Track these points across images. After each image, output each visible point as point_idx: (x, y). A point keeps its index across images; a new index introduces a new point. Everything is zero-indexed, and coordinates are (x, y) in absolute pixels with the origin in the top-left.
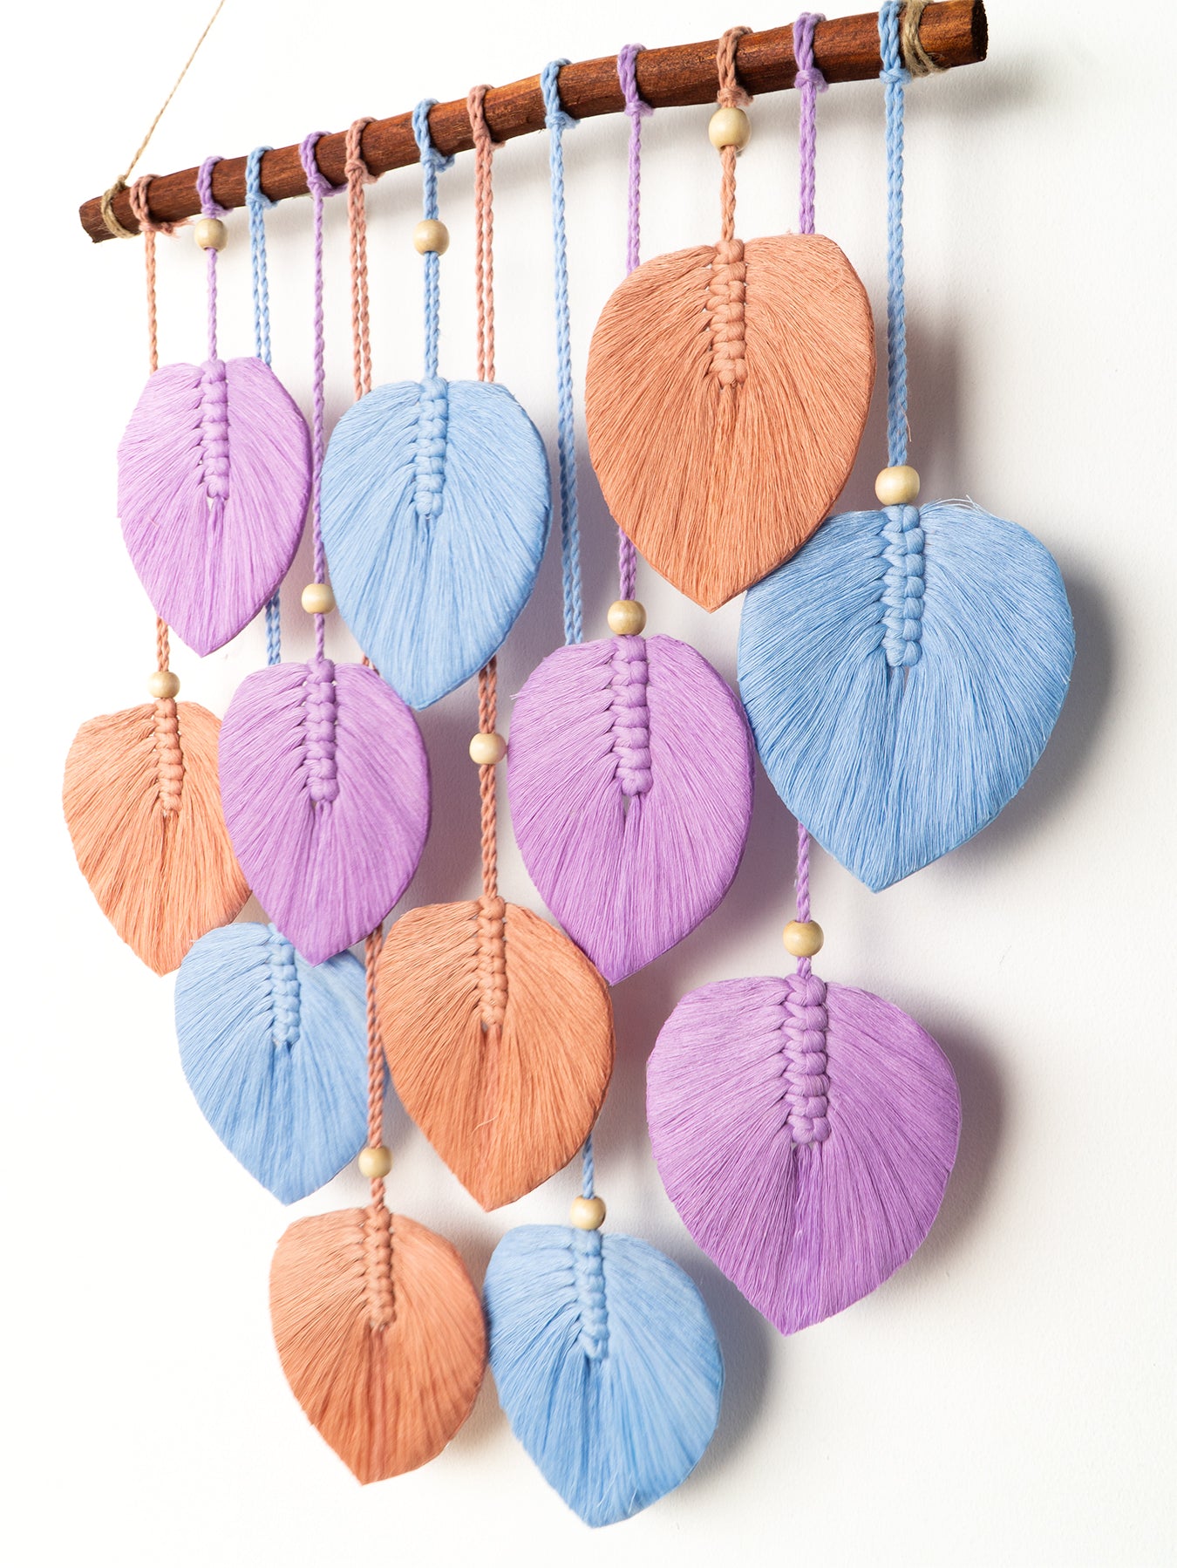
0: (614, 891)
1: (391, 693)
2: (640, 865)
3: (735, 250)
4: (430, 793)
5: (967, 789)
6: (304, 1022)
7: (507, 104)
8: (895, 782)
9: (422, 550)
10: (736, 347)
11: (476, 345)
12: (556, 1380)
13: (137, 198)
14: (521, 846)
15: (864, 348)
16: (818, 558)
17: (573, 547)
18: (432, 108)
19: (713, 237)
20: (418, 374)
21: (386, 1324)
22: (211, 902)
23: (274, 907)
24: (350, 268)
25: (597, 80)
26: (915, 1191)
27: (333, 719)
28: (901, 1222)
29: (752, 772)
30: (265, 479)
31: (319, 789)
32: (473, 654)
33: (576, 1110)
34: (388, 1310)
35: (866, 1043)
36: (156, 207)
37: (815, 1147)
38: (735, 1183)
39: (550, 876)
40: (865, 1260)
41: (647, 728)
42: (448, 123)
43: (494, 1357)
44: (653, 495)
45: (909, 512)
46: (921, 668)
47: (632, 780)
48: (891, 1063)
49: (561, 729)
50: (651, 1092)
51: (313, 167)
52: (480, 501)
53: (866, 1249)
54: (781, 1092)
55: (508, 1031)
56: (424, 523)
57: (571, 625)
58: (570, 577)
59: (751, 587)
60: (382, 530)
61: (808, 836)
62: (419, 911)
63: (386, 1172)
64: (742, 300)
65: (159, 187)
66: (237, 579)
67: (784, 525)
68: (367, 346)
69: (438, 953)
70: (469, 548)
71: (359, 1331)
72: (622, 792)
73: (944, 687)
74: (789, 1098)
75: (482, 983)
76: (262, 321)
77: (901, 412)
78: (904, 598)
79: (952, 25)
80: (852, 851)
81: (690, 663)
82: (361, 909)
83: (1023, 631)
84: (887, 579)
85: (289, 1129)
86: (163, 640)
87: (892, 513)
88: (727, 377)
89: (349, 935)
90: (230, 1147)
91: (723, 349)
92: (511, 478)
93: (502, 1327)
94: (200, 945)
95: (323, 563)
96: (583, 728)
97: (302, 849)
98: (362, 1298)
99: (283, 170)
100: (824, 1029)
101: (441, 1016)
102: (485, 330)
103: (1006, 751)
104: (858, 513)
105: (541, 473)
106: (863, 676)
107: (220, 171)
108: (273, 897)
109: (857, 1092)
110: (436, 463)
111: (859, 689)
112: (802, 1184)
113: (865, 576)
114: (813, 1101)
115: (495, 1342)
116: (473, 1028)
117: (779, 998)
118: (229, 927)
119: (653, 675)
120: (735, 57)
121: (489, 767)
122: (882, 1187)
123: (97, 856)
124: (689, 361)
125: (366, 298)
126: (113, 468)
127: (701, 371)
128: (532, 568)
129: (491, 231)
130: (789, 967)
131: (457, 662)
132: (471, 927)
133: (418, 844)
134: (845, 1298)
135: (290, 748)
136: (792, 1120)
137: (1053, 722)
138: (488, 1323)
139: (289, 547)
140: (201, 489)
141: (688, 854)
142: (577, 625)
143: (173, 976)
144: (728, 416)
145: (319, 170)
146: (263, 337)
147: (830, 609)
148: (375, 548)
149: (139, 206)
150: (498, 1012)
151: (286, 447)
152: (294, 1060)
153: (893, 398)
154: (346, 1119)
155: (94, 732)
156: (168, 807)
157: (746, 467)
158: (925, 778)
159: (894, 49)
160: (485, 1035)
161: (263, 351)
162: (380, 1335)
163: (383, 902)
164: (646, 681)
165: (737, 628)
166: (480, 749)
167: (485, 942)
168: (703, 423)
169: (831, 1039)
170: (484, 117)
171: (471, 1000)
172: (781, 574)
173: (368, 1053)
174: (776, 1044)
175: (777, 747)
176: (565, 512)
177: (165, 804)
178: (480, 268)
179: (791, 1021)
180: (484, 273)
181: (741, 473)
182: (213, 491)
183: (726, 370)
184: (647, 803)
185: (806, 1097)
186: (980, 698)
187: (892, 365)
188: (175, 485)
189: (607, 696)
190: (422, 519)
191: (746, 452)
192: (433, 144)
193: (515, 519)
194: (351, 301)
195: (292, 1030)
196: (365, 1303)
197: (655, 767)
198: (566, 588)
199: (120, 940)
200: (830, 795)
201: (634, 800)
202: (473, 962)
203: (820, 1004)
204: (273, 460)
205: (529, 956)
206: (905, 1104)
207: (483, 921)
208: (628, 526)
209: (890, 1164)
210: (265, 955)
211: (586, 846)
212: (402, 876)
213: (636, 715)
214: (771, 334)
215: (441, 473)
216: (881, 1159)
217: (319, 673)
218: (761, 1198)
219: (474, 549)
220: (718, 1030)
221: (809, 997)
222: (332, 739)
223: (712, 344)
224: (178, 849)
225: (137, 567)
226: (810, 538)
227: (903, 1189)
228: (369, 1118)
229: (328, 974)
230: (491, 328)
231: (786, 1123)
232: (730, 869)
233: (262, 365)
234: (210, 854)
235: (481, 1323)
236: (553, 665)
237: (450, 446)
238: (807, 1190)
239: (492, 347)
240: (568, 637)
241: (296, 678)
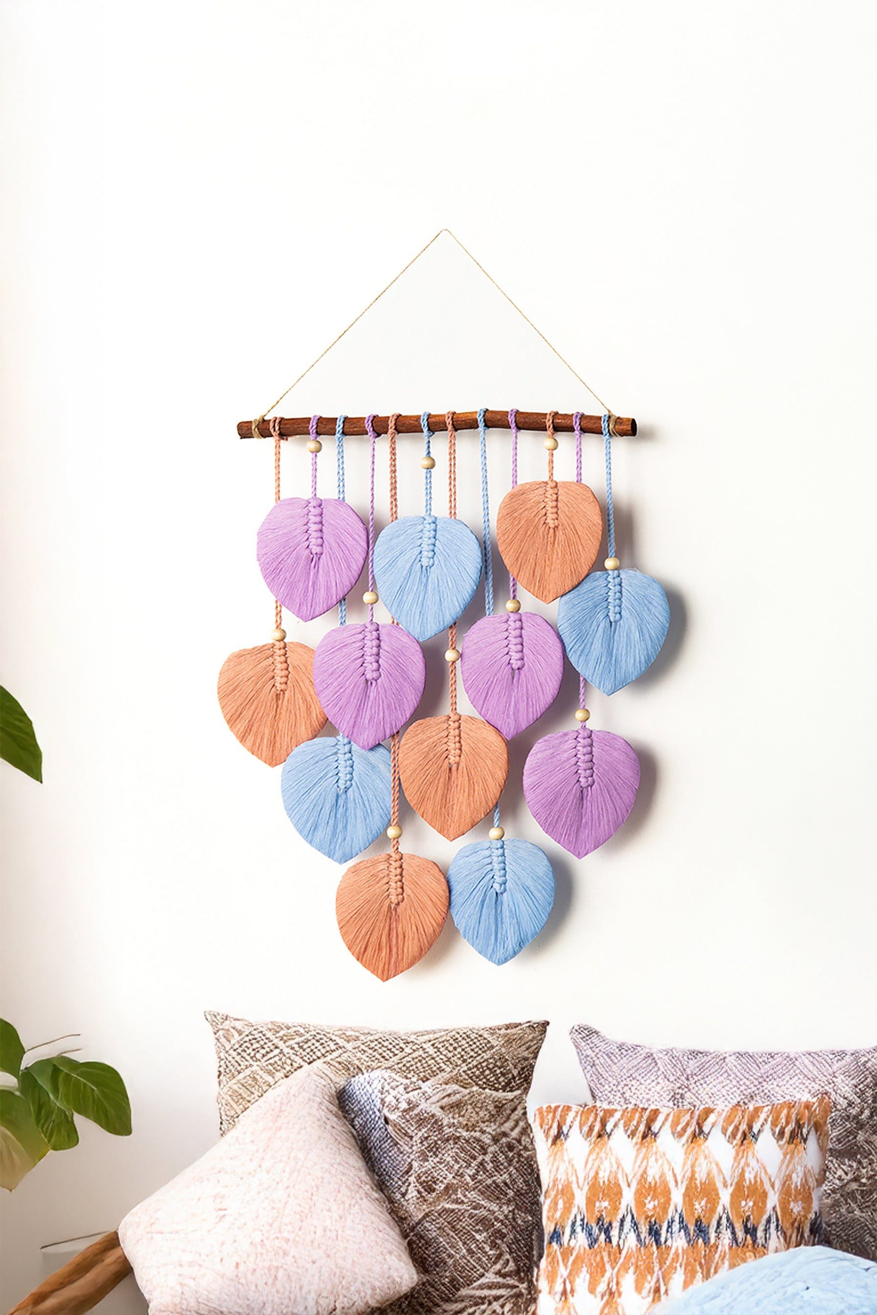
0: (509, 705)
1: (409, 634)
2: (520, 694)
3: (554, 484)
4: (426, 674)
5: (638, 661)
6: (355, 778)
7: (462, 421)
8: (614, 659)
9: (424, 580)
10: (555, 516)
11: (449, 505)
12: (483, 905)
13: (274, 427)
14: (467, 693)
15: (600, 522)
16: (585, 587)
17: (490, 579)
18: (429, 416)
19: (546, 478)
20: (423, 513)
21: (398, 904)
22: (303, 730)
23: (345, 727)
24: (389, 470)
25: (499, 420)
26: (625, 797)
27: (379, 646)
28: (620, 809)
29: (564, 658)
30: (344, 548)
31: (369, 676)
32: (449, 619)
33: (494, 790)
34: (401, 897)
35: (606, 748)
36: (283, 431)
37: (589, 788)
38: (559, 805)
39: (481, 702)
40: (609, 826)
41: (522, 645)
42: (436, 423)
43: (452, 905)
44: (524, 563)
45: (616, 572)
46: (621, 622)
47: (516, 664)
48: (615, 754)
49: (486, 647)
50: (524, 778)
51: (371, 429)
52: (452, 563)
53: (609, 821)
54: (575, 771)
55: (462, 765)
56: (426, 570)
57: (489, 608)
58: (489, 591)
59: (562, 596)
60: (406, 572)
61: (584, 679)
62: (421, 721)
63: (400, 836)
64: (557, 500)
65: (286, 424)
66: (328, 588)
67: (574, 576)
68: (396, 500)
69: (430, 738)
70: (447, 579)
71: (385, 908)
72: (512, 669)
73: (629, 628)
74: (579, 772)
75: (449, 748)
76: (341, 484)
77: (613, 541)
78: (615, 600)
79: (625, 427)
80: (600, 683)
81: (540, 621)
82: (392, 725)
83: (653, 610)
84: (609, 594)
85: (345, 827)
86: (278, 613)
87: (610, 572)
88: (552, 526)
89: (385, 735)
90: (311, 842)
91: (550, 516)
92: (466, 555)
93: (457, 889)
94: (296, 750)
95: (374, 583)
96: (496, 646)
97: (361, 701)
98: (388, 893)
99: (355, 427)
100: (591, 745)
101: (430, 763)
102: (453, 499)
103: (649, 647)
104: (599, 573)
105: (479, 554)
106: (602, 625)
107: (322, 423)
108: (344, 724)
109: (604, 766)
110: (431, 547)
111: (601, 629)
112: (585, 803)
113: (601, 593)
114: (588, 771)
115: (453, 898)
116: (446, 766)
117: (575, 737)
118: (315, 740)
119: (524, 626)
120: (553, 422)
121: (454, 662)
122: (613, 798)
123: (238, 713)
124: (537, 519)
125: (396, 482)
126: (255, 540)
127: (542, 523)
128: (475, 588)
129: (455, 464)
130: (577, 726)
131: (442, 623)
132: (445, 726)
133: (420, 695)
134: (601, 841)
135: (356, 659)
136: (580, 779)
137: (664, 638)
138: (450, 891)
139: (356, 576)
140: (307, 551)
141: (539, 689)
142: (491, 608)
143: (280, 768)
144: (552, 538)
145: (374, 430)
146: (341, 491)
147: (590, 603)
148: (402, 580)
149: (275, 430)
150: (457, 758)
151: (356, 537)
152: (348, 796)
153: (610, 536)
154: (377, 817)
155: (240, 657)
156: (279, 689)
157: (560, 556)
158: (624, 658)
159: (607, 430)
160: (450, 769)
161: (341, 497)
162: (396, 910)
163: (403, 720)
164: (522, 628)
165: (557, 609)
166: (450, 655)
167: (452, 731)
168: (543, 540)
169: (594, 749)
170: (453, 424)
171: (444, 756)
172: (572, 592)
173: (392, 786)
174: (574, 753)
175: (573, 650)
176: (486, 567)
177: (278, 688)
178: (450, 477)
179: (579, 744)
180: (452, 479)
181: (557, 558)
182: (314, 552)
183: (551, 524)
184: (522, 672)
185: (585, 770)
186: (641, 632)
187: (609, 526)
188: (292, 549)
189: (506, 634)
190: (424, 568)
191: (559, 551)
192: (429, 429)
193: (468, 570)
194: (390, 482)
195: (348, 783)
196: (388, 895)
197: (525, 659)
198: (487, 595)
199: (250, 754)
200: (592, 664)
201: (517, 671)
202: (446, 740)
203: (590, 737)
204: (349, 542)
205: (472, 734)
206: (620, 768)
207: (451, 723)
208: (515, 574)
209: (616, 790)
210: (336, 750)
211: (497, 690)
212: (412, 709)
213: (518, 640)
214: (567, 513)
215: (433, 551)
216: (613, 788)
217: (370, 627)
218: (570, 809)
219: (449, 580)
220: (551, 751)
221: (586, 735)
222: (378, 654)
223: (546, 514)
224: (285, 708)
225: (269, 584)
226: (583, 580)
227: (621, 798)
228: (392, 813)
229: (371, 755)
230: (455, 499)
231: (578, 781)
232: (556, 692)
233: (341, 501)
234: (303, 709)
235: (447, 891)
236: (481, 623)
237: (437, 541)
238: (587, 804)
239: (455, 506)
240: (488, 613)
241: (359, 630)
